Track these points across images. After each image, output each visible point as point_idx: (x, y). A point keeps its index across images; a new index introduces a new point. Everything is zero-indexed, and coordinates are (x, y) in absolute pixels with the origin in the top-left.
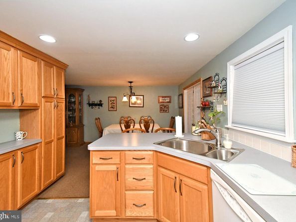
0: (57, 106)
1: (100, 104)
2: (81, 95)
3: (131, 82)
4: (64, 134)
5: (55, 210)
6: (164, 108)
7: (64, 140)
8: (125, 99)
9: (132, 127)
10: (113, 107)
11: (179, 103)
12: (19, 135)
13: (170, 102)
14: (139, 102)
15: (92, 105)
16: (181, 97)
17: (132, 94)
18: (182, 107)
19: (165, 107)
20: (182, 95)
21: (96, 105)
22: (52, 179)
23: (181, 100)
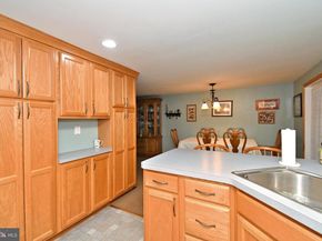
0: (127, 116)
1: (178, 114)
2: (159, 105)
3: (213, 85)
4: (135, 145)
5: (120, 223)
6: (266, 117)
7: (135, 151)
8: (205, 106)
9: (213, 142)
10: (192, 117)
11: (294, 109)
12: (97, 143)
13: (277, 108)
14: (226, 109)
15: (170, 115)
16: (298, 99)
17: (215, 99)
18: (302, 115)
19: (267, 115)
20: (301, 96)
21: (174, 115)
22: (123, 189)
23: (298, 104)
